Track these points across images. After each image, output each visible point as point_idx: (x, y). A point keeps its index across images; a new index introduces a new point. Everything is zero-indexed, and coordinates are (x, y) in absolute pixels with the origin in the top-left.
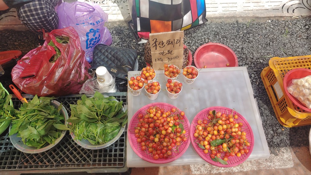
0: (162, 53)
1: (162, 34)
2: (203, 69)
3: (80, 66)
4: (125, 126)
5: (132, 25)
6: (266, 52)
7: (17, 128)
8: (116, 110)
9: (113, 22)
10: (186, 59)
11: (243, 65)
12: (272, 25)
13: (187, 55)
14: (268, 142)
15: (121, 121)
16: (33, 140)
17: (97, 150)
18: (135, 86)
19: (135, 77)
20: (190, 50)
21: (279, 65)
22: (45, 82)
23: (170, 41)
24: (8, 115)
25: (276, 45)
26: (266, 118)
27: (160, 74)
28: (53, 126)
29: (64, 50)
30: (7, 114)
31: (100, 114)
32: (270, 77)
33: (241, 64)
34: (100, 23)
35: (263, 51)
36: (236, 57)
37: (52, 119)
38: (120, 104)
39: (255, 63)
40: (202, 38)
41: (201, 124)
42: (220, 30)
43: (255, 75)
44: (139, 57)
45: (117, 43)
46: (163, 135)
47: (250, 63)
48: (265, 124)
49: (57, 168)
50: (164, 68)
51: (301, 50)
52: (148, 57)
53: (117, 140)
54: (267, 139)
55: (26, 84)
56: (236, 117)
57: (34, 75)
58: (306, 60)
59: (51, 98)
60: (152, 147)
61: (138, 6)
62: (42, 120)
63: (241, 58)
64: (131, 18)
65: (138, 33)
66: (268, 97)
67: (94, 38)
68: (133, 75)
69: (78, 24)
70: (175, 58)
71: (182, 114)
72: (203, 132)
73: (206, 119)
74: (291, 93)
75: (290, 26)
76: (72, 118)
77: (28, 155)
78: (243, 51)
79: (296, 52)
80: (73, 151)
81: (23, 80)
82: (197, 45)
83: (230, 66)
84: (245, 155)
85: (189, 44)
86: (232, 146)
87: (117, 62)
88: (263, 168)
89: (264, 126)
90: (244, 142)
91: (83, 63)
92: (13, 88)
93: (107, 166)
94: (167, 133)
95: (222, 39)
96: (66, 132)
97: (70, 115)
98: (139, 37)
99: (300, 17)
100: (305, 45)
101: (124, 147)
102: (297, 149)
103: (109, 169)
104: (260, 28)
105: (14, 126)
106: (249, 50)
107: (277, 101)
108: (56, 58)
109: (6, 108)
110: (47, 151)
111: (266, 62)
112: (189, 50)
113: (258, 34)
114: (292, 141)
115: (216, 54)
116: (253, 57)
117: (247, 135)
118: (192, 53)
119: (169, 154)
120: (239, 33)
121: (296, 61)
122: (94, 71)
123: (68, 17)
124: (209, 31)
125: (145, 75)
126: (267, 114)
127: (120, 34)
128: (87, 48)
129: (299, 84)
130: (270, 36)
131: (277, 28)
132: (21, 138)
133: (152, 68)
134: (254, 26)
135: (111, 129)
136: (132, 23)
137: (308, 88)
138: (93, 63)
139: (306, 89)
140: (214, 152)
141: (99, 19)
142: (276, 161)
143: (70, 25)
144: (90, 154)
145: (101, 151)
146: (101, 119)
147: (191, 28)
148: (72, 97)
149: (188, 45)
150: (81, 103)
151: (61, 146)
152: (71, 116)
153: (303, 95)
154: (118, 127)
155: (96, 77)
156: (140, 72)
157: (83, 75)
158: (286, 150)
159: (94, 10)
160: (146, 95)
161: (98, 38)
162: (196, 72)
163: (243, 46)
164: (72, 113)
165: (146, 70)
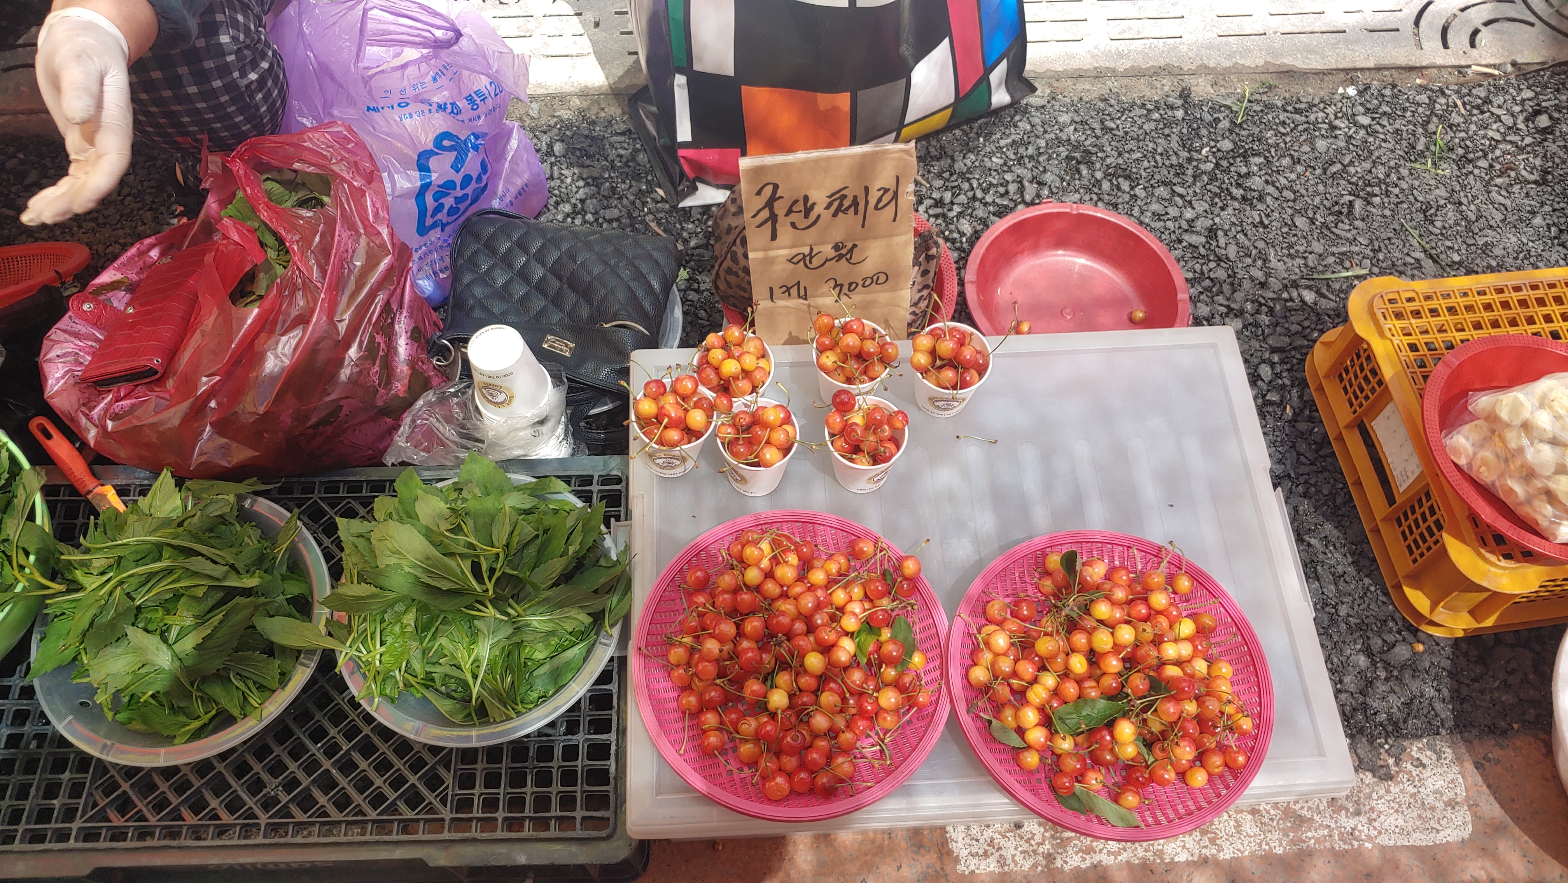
0: (804, 256)
1: (805, 162)
2: (1012, 338)
3: (386, 328)
4: (616, 632)
5: (650, 115)
6: (1334, 249)
7: (73, 640)
8: (571, 550)
9: (554, 96)
10: (926, 287)
11: (1217, 318)
12: (1361, 109)
13: (933, 267)
14: (1343, 714)
15: (596, 605)
16: (153, 696)
17: (475, 750)
18: (666, 427)
19: (667, 381)
20: (947, 239)
21: (1399, 316)
22: (213, 404)
23: (844, 197)
24: (27, 571)
25: (1384, 216)
26: (1332, 587)
27: (793, 365)
28: (253, 627)
29: (306, 242)
30: (22, 568)
31: (492, 571)
32: (1356, 377)
33: (1204, 310)
34: (489, 101)
35: (1318, 247)
36: (1179, 275)
37: (247, 592)
38: (590, 520)
39: (1278, 307)
40: (1008, 177)
41: (1005, 619)
42: (1097, 137)
43: (1278, 369)
44: (683, 274)
45: (575, 206)
46: (812, 675)
47: (1249, 306)
48: (1326, 617)
49: (276, 840)
50: (811, 334)
51: (1512, 240)
52: (732, 279)
53: (579, 702)
54: (1336, 698)
55: (115, 417)
56: (1184, 584)
57: (153, 372)
58: (1540, 293)
59: (242, 488)
60: (758, 737)
61: (680, 15)
62: (195, 598)
63: (1207, 283)
64: (643, 77)
65: (681, 152)
66: (1345, 484)
67: (458, 178)
68: (658, 369)
69: (376, 110)
70: (869, 281)
71: (910, 567)
72: (1016, 661)
73: (1030, 593)
74: (1462, 462)
75: (1456, 119)
76: (351, 589)
77: (130, 772)
78: (1214, 243)
79: (1486, 248)
80: (356, 757)
81: (101, 394)
82: (981, 213)
83: (1149, 323)
84: (1229, 778)
85: (939, 211)
86: (1162, 732)
87: (576, 304)
88: (1317, 841)
89: (1322, 631)
90: (1222, 713)
91: (401, 307)
92: (49, 436)
93: (528, 831)
94: (831, 665)
95: (1106, 185)
96: (317, 658)
97: (336, 572)
98: (682, 175)
99: (1509, 68)
100: (1533, 213)
101: (613, 736)
102: (1491, 748)
103: (539, 846)
104: (1300, 128)
105: (60, 625)
106: (1247, 242)
107: (1391, 499)
108: (262, 280)
109: (14, 538)
110: (223, 756)
111: (1332, 305)
112: (941, 241)
113: (1292, 157)
114: (1464, 706)
115: (1081, 261)
116: (1268, 275)
117: (1240, 677)
118: (956, 254)
119: (840, 773)
120: (1196, 156)
121: (1486, 299)
122: (458, 349)
123: (325, 71)
124: (1042, 143)
125: (717, 369)
126: (1340, 569)
127: (590, 157)
128: (423, 230)
129: (1504, 415)
130: (1352, 170)
131: (1389, 128)
132: (92, 691)
133: (754, 333)
134: (1270, 117)
135: (547, 646)
136: (649, 101)
137: (1551, 435)
138: (454, 306)
139: (1541, 441)
140: (1072, 764)
141: (482, 83)
142: (1381, 807)
143: (336, 112)
144: (442, 772)
145: (494, 753)
146: (494, 592)
147: (948, 128)
148: (346, 482)
149: (936, 216)
150: (391, 509)
151: (293, 726)
152: (343, 580)
153: (1525, 473)
154: (581, 635)
155: (470, 376)
156: (692, 356)
157: (402, 368)
158: (1435, 752)
159: (459, 35)
160: (721, 469)
161: (479, 179)
162: (978, 352)
163: (1217, 220)
164: (349, 561)
165: (725, 346)
